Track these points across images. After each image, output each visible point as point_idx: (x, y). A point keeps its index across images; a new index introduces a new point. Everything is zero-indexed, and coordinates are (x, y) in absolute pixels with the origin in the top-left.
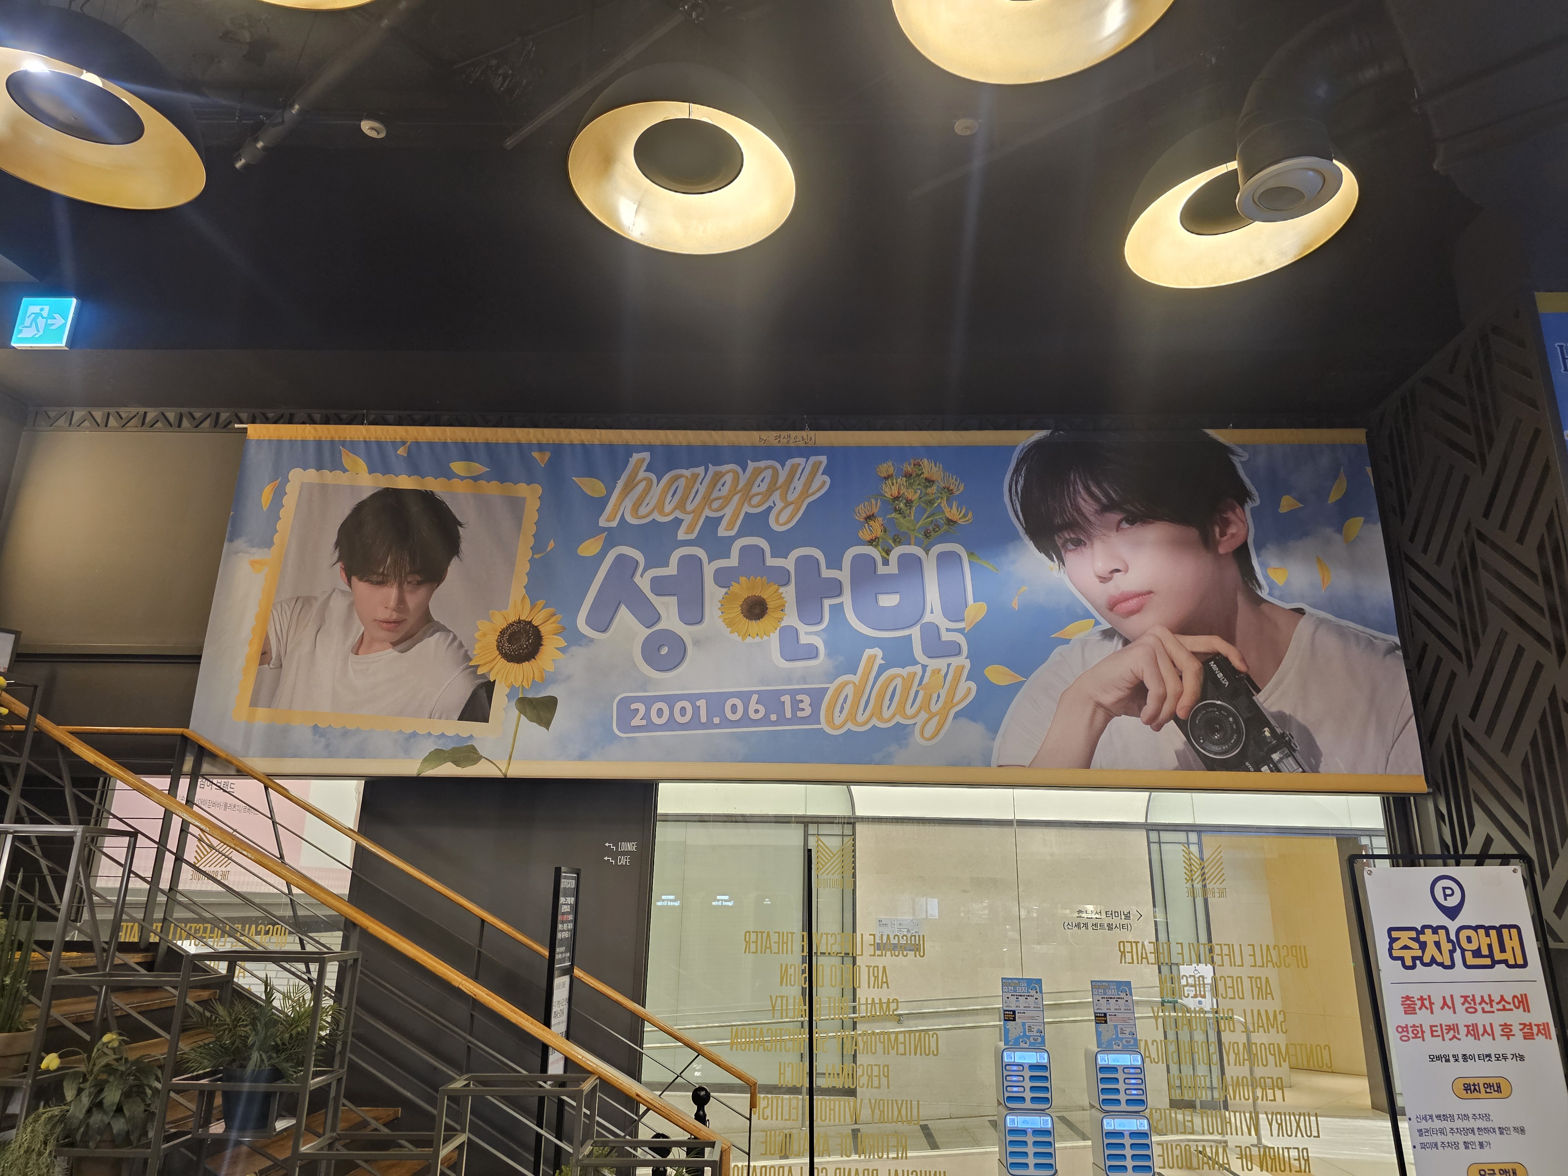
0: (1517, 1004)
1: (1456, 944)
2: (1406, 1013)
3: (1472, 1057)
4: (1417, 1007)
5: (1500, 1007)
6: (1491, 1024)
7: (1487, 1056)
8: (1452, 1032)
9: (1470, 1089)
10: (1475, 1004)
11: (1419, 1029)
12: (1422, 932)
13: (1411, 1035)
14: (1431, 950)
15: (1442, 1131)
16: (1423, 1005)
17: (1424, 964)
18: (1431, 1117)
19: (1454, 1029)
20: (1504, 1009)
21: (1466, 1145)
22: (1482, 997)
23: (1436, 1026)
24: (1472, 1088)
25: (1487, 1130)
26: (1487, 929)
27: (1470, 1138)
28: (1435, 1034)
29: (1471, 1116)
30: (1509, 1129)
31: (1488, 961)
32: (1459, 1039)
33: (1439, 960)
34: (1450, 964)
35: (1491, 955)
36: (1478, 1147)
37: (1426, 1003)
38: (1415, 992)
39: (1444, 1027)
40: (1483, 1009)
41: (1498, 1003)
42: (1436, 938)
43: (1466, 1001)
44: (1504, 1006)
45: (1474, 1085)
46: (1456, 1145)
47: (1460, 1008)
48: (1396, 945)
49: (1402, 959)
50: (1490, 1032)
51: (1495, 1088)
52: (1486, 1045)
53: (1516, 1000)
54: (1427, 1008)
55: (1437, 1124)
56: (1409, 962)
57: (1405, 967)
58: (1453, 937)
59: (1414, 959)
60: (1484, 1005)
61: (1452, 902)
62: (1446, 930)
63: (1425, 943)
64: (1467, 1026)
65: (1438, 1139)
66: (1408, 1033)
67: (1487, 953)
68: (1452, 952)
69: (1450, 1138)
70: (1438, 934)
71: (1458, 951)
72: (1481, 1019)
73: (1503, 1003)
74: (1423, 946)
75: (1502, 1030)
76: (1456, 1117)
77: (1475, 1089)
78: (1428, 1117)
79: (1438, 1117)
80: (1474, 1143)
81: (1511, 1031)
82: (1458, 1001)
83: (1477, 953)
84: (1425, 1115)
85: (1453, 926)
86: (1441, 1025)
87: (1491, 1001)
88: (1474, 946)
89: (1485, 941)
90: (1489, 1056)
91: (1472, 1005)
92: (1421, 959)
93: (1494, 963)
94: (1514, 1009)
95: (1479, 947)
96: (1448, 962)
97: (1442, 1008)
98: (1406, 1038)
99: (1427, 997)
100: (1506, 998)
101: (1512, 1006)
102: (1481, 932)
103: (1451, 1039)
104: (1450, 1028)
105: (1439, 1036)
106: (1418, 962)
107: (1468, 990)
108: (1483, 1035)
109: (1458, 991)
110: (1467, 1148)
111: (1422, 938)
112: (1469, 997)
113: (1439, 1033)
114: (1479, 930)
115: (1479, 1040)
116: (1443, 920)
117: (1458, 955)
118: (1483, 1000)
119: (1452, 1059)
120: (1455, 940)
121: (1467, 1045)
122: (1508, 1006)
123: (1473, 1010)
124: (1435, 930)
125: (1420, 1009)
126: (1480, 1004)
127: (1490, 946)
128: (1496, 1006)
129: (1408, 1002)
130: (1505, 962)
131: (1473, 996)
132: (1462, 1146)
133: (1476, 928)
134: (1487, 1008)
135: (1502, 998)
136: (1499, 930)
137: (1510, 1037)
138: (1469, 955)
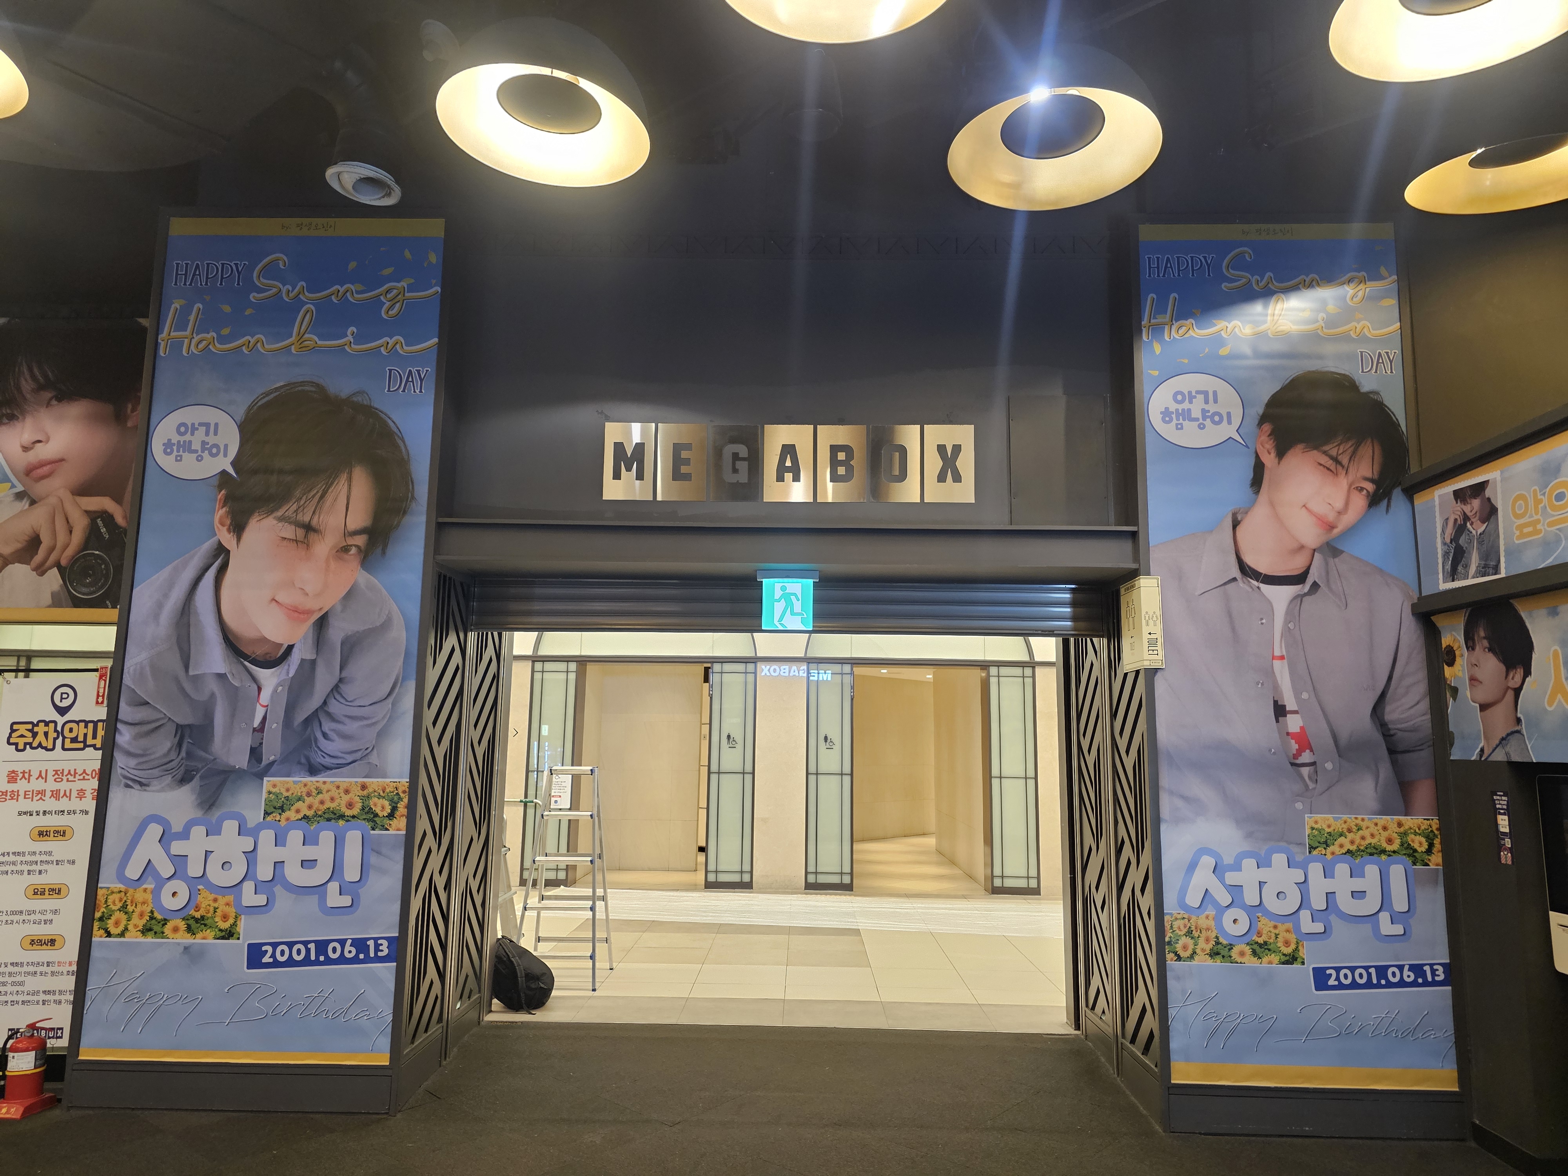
0: (94, 776)
1: (60, 733)
2: (9, 782)
3: (50, 813)
4: (19, 778)
5: (81, 777)
6: (71, 790)
7: (61, 811)
8: (40, 795)
9: (43, 835)
10: (63, 776)
11: (16, 794)
12: (37, 725)
13: (8, 797)
14: (40, 738)
15: (14, 863)
16: (24, 776)
17: (32, 748)
18: (8, 854)
19: (42, 794)
20: (84, 779)
21: (29, 872)
22: (69, 771)
23: (30, 791)
24: (45, 833)
25: (47, 862)
26: (86, 723)
27: (34, 867)
28: (27, 796)
29: (38, 852)
30: (63, 861)
31: (81, 745)
32: (44, 800)
33: (44, 745)
34: (51, 747)
35: (85, 741)
36: (37, 873)
37: (26, 775)
38: (19, 768)
39: (35, 792)
40: (68, 779)
41: (80, 775)
42: (46, 729)
43: (56, 773)
44: (84, 777)
45: (47, 831)
46: (22, 872)
47: (50, 778)
48: (14, 735)
49: (16, 744)
50: (68, 795)
51: (61, 833)
52: (64, 804)
53: (94, 772)
54: (26, 779)
55: (12, 858)
56: (21, 747)
57: (17, 750)
58: (59, 729)
59: (26, 744)
60: (69, 776)
61: (65, 703)
62: (55, 722)
63: (37, 733)
64: (52, 791)
65: (9, 868)
66: (6, 796)
67: (82, 740)
68: (55, 739)
69: (19, 867)
70: (48, 726)
71: (61, 738)
72: (63, 786)
73: (84, 775)
74: (35, 735)
75: (78, 794)
76: (27, 853)
77: (46, 834)
78: (6, 854)
79: (14, 853)
80: (35, 871)
81: (84, 794)
82: (51, 773)
83: (74, 740)
84: (4, 853)
85: (61, 720)
86: (33, 791)
87: (75, 773)
88: (73, 735)
89: (83, 730)
90: (63, 811)
91: (60, 777)
92: (30, 744)
93: (86, 746)
94: (91, 779)
95: (77, 736)
96: (50, 747)
97: (37, 779)
98: (4, 800)
99: (28, 771)
100: (87, 772)
101: (89, 777)
102: (82, 725)
103: (37, 800)
104: (39, 793)
105: (29, 798)
106: (28, 746)
107: (59, 766)
108: (62, 797)
109: (51, 767)
110: (29, 874)
111: (36, 729)
112: (59, 770)
113: (31, 796)
114: (80, 724)
115: (59, 800)
116: (55, 716)
117: (59, 742)
118: (69, 773)
119: (35, 814)
120: (60, 731)
121: (50, 804)
122: (87, 777)
123: (60, 780)
124: (47, 724)
125: (20, 779)
126: (66, 776)
127: (85, 735)
128: (77, 777)
129: (13, 775)
130: (94, 746)
131: (63, 770)
132: (26, 873)
133: (78, 722)
134: (71, 778)
135: (84, 771)
136: (95, 723)
137: (83, 799)
138: (67, 741)
